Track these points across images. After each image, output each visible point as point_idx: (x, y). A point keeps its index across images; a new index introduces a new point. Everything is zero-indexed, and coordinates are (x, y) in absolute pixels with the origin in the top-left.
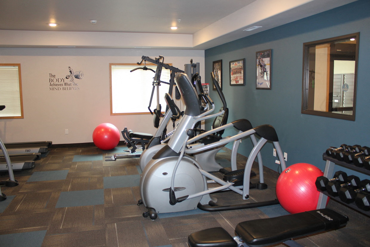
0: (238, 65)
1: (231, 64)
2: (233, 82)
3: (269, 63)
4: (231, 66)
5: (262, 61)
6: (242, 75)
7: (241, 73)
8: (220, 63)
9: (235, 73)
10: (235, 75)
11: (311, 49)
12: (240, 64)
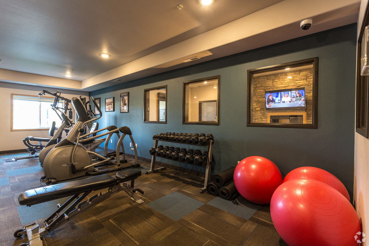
0: (110, 100)
1: (106, 100)
2: (107, 110)
3: (127, 99)
4: (106, 101)
5: (124, 98)
6: (112, 106)
7: (112, 105)
8: (99, 100)
9: (109, 105)
10: (108, 106)
11: (147, 93)
12: (111, 100)
